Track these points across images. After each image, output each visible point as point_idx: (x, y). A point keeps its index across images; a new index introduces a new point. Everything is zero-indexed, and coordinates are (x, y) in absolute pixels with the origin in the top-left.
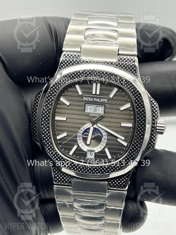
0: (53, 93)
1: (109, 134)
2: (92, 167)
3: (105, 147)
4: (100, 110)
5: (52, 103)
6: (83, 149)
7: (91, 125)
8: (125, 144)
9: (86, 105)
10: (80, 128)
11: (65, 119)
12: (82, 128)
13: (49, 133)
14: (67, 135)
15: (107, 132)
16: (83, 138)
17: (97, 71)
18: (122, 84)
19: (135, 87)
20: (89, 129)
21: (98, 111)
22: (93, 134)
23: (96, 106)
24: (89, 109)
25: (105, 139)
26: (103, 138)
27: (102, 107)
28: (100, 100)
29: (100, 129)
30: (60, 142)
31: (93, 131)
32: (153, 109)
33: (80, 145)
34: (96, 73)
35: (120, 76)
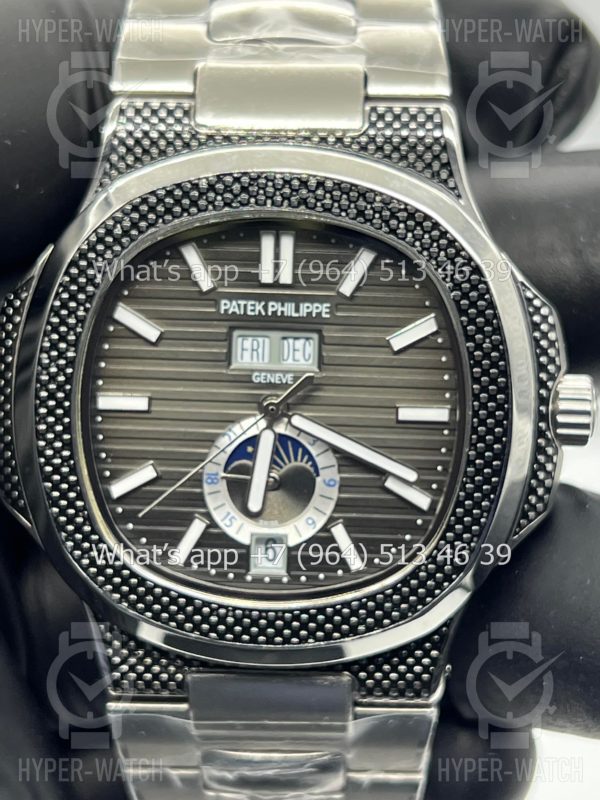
0: (82, 289)
1: (347, 460)
2: (280, 614)
3: (331, 520)
4: (299, 355)
5: (78, 336)
6: (231, 532)
7: (263, 424)
8: (422, 500)
9: (236, 333)
10: (211, 440)
11: (140, 403)
12: (223, 442)
13: (74, 470)
14: (154, 475)
15: (335, 450)
16: (231, 484)
17: (275, 178)
18: (393, 231)
19: (455, 241)
20: (254, 441)
21: (290, 361)
22: (273, 462)
23: (277, 335)
24: (247, 355)
25: (329, 485)
26: (319, 480)
27: (307, 339)
28: (297, 310)
29: (302, 440)
30: (127, 507)
31: (275, 452)
32: (537, 334)
33: (217, 517)
34: (274, 186)
35: (381, 194)
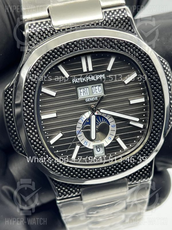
0: (32, 86)
1: (116, 119)
2: (108, 168)
3: (115, 136)
4: (97, 91)
5: (33, 100)
6: (87, 146)
7: (90, 113)
8: (141, 126)
9: (78, 88)
10: (76, 121)
11: (54, 115)
12: (80, 121)
14: (62, 135)
15: (114, 117)
16: (84, 133)
17: (84, 41)
18: (122, 50)
19: (140, 49)
20: (89, 119)
21: (95, 93)
22: (96, 124)
23: (90, 86)
24: (82, 94)
25: (113, 127)
26: (110, 126)
27: (99, 86)
29: (103, 115)
30: (55, 146)
31: (96, 121)
33: (82, 143)
34: (84, 43)
35: (116, 39)
